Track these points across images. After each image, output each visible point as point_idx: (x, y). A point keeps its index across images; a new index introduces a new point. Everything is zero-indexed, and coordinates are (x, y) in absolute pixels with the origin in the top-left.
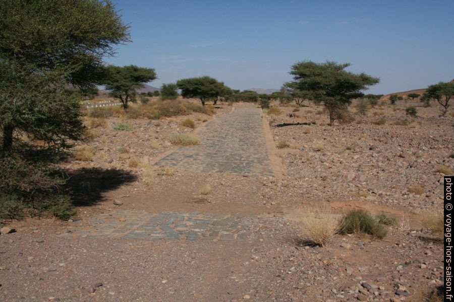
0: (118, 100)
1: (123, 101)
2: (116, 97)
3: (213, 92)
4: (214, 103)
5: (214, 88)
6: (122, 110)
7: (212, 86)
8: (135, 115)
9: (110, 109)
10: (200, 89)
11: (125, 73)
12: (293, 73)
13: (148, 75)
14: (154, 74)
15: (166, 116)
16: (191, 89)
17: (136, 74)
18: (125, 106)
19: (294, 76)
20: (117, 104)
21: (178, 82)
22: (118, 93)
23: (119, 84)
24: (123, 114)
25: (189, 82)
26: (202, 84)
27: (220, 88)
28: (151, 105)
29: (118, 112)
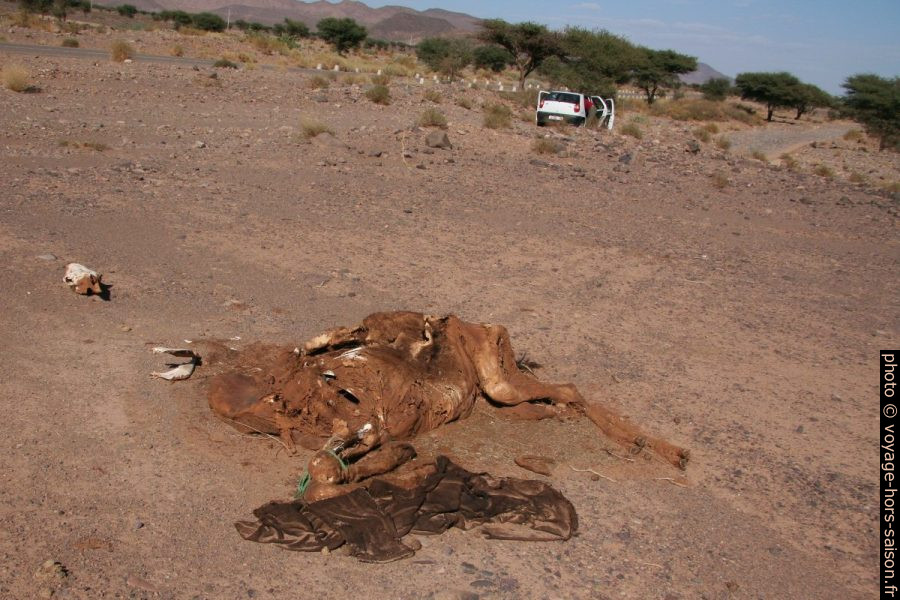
0: (642, 92)
1: (648, 94)
2: (642, 87)
3: (788, 98)
4: (796, 116)
5: (792, 93)
6: (645, 105)
7: (790, 89)
8: (659, 112)
9: (631, 102)
10: (769, 91)
11: (658, 59)
12: (845, 86)
13: (687, 66)
14: (695, 64)
15: (695, 118)
16: (755, 89)
17: (672, 62)
18: (650, 101)
19: (845, 90)
20: (642, 97)
21: (740, 75)
22: (644, 84)
23: (647, 72)
24: (644, 109)
25: (755, 78)
26: (775, 84)
27: (801, 94)
28: (681, 104)
29: (639, 105)
